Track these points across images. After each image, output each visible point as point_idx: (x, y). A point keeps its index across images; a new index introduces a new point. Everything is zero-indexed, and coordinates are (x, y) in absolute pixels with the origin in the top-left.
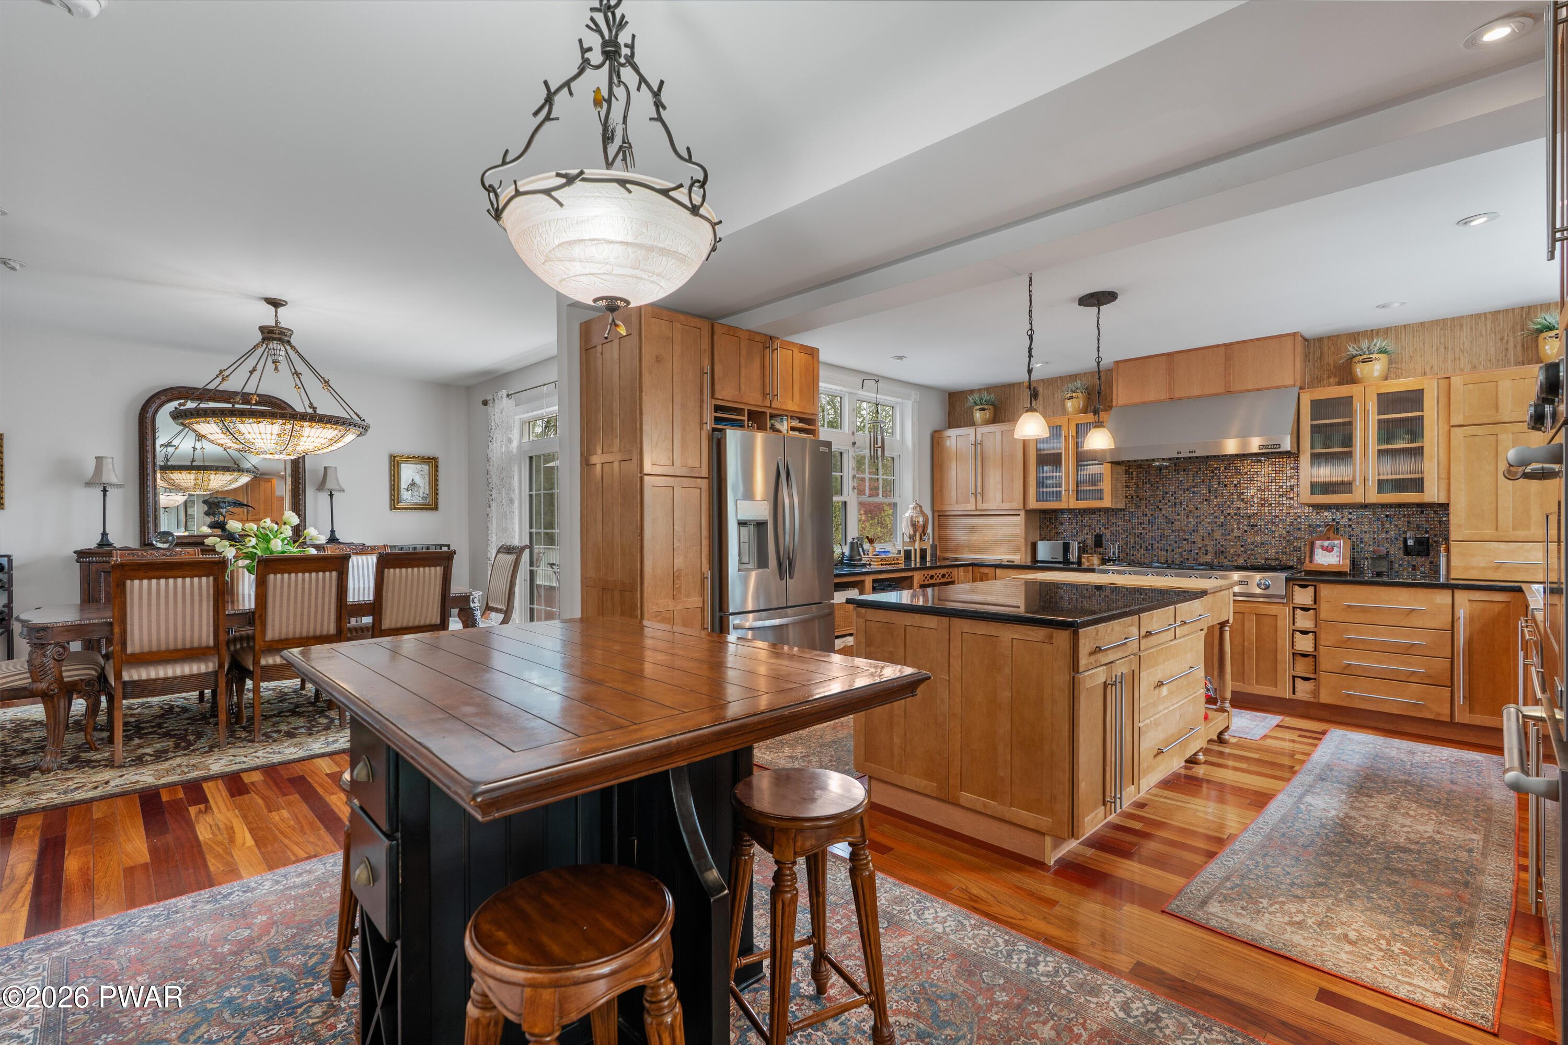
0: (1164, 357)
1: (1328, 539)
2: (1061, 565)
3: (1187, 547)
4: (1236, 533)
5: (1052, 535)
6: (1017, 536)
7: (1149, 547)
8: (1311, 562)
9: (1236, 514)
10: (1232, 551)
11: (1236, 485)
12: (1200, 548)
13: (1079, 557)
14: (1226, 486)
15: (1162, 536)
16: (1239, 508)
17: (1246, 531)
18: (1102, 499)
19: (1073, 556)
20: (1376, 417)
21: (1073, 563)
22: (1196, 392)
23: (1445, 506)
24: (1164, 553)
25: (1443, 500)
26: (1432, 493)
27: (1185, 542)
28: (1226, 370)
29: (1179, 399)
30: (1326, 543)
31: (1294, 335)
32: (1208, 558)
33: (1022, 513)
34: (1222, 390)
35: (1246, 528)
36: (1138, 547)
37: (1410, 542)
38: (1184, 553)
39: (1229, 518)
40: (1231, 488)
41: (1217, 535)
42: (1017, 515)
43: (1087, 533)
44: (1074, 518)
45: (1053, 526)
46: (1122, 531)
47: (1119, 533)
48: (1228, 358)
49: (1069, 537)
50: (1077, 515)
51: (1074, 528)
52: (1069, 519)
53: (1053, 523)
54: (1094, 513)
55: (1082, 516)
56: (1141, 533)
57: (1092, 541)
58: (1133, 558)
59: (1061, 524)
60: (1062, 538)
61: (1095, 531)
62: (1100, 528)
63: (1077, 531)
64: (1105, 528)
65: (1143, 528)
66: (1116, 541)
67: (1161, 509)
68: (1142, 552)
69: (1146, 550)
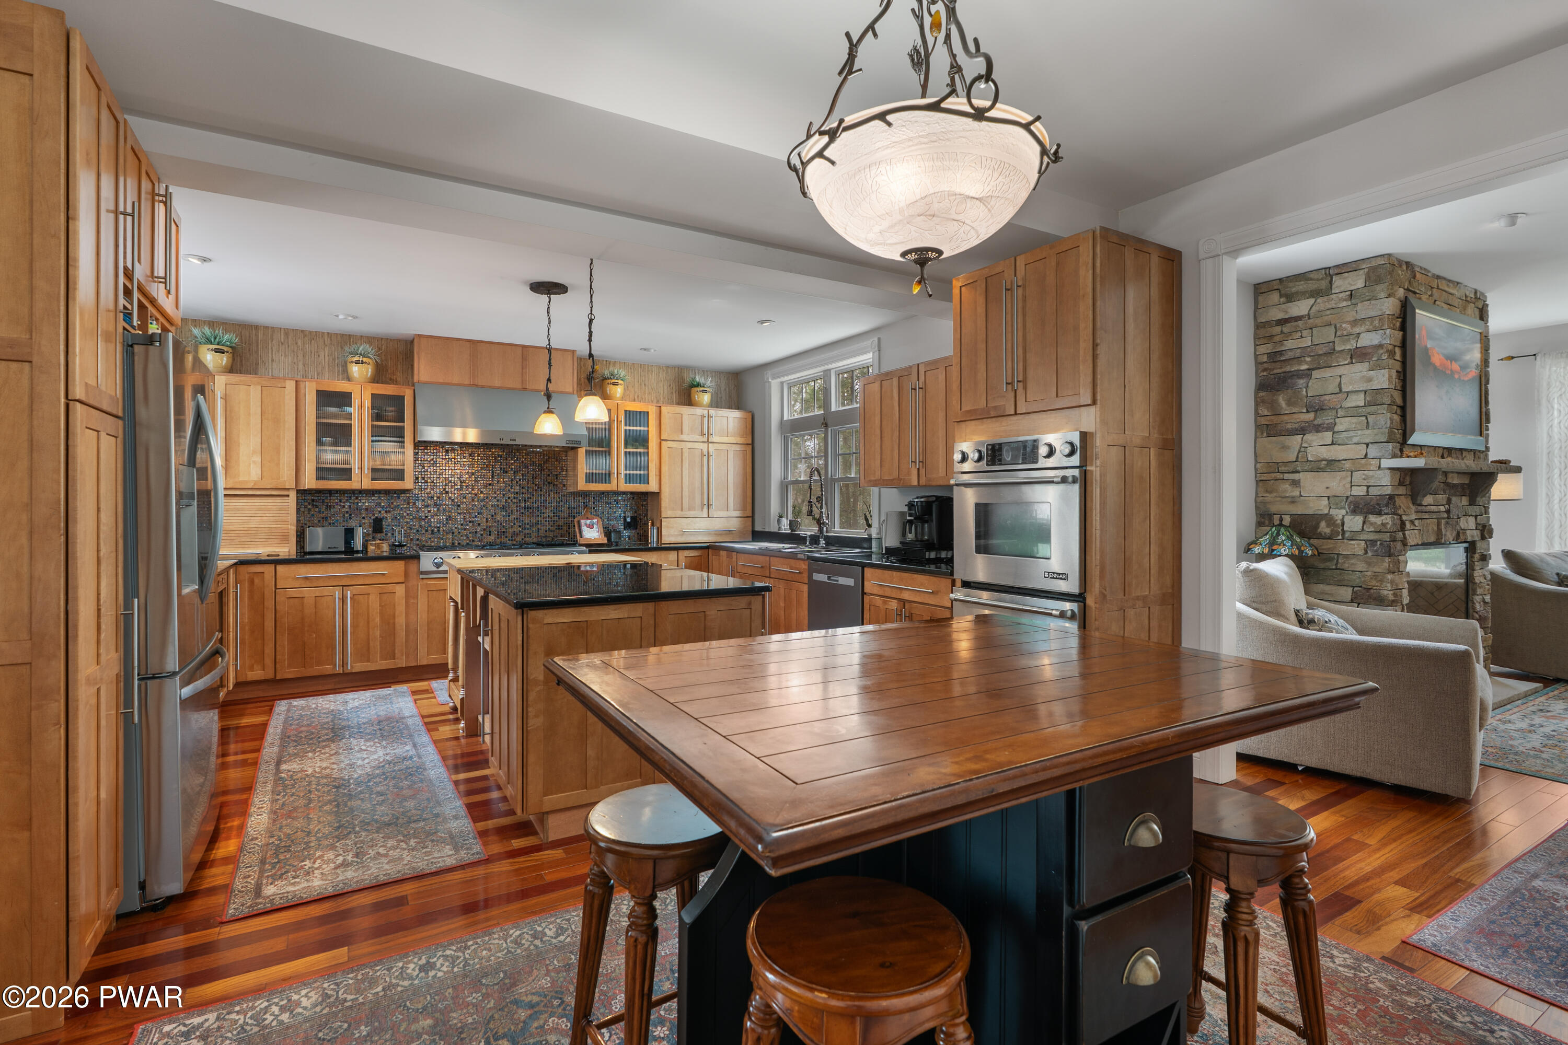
0: (467, 343)
1: (587, 518)
2: (343, 556)
3: (472, 529)
4: (516, 515)
5: (315, 520)
6: (285, 522)
7: (436, 530)
8: (581, 537)
10: (511, 531)
12: (484, 530)
13: (365, 546)
15: (449, 518)
18: (402, 479)
19: (358, 543)
20: (623, 427)
21: (358, 552)
22: (497, 383)
23: (656, 495)
24: (450, 536)
25: (657, 490)
26: (653, 486)
28: (522, 369)
29: (482, 387)
30: (588, 522)
31: (573, 352)
32: (491, 539)
33: (293, 495)
34: (519, 386)
37: (628, 520)
38: (470, 535)
42: (288, 496)
43: (364, 518)
44: (347, 501)
45: (317, 510)
46: (405, 514)
47: (402, 517)
48: (524, 358)
49: (340, 523)
50: (351, 497)
51: (347, 512)
52: (340, 501)
53: (317, 506)
54: (373, 495)
55: (357, 498)
56: (426, 517)
57: (370, 526)
58: (418, 542)
59: (329, 507)
60: (330, 524)
61: (374, 515)
62: (380, 512)
63: (350, 515)
64: (386, 512)
65: (429, 511)
66: (399, 526)
67: (447, 492)
68: (428, 535)
69: (432, 533)
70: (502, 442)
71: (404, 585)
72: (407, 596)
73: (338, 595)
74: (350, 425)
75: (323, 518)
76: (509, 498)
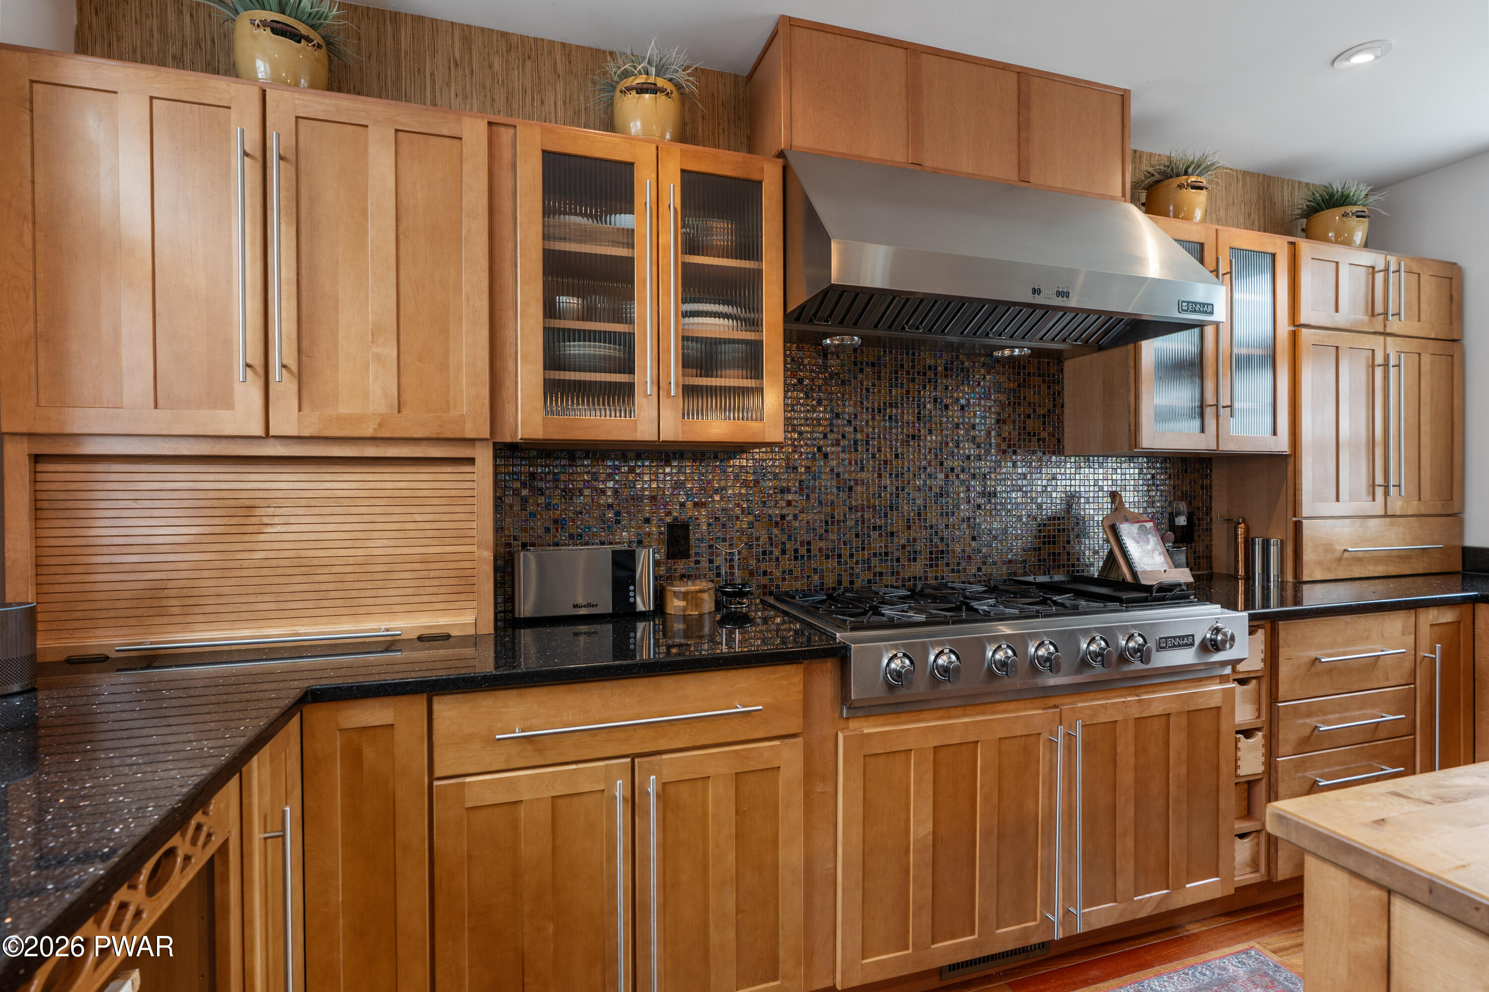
5: (539, 525)
6: (461, 537)
7: (803, 551)
9: (963, 471)
11: (963, 408)
12: (904, 547)
14: (947, 407)
16: (968, 457)
17: (979, 507)
19: (643, 595)
22: (965, 166)
25: (1287, 450)
27: (875, 535)
28: (1019, 128)
29: (931, 173)
33: (484, 457)
34: (1009, 176)
35: (981, 501)
36: (777, 552)
37: (1181, 521)
38: (875, 562)
39: (952, 477)
40: (954, 412)
41: (932, 517)
42: (471, 461)
43: (647, 521)
44: (610, 477)
45: (541, 500)
46: (738, 511)
47: (730, 518)
48: (1023, 103)
49: (595, 535)
50: (618, 468)
51: (610, 506)
52: (595, 477)
53: (541, 492)
54: (668, 463)
55: (632, 470)
56: (783, 517)
57: (660, 541)
58: (764, 580)
59: (568, 494)
60: (571, 536)
61: (669, 513)
62: (682, 505)
63: (618, 514)
64: (696, 505)
65: (789, 503)
66: (724, 540)
67: (826, 456)
68: (787, 563)
69: (796, 558)
70: (1039, 300)
71: (799, 740)
72: (809, 775)
73: (620, 788)
74: (629, 262)
75: (556, 522)
76: (952, 470)
